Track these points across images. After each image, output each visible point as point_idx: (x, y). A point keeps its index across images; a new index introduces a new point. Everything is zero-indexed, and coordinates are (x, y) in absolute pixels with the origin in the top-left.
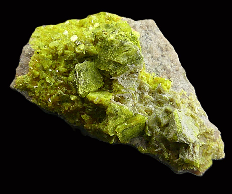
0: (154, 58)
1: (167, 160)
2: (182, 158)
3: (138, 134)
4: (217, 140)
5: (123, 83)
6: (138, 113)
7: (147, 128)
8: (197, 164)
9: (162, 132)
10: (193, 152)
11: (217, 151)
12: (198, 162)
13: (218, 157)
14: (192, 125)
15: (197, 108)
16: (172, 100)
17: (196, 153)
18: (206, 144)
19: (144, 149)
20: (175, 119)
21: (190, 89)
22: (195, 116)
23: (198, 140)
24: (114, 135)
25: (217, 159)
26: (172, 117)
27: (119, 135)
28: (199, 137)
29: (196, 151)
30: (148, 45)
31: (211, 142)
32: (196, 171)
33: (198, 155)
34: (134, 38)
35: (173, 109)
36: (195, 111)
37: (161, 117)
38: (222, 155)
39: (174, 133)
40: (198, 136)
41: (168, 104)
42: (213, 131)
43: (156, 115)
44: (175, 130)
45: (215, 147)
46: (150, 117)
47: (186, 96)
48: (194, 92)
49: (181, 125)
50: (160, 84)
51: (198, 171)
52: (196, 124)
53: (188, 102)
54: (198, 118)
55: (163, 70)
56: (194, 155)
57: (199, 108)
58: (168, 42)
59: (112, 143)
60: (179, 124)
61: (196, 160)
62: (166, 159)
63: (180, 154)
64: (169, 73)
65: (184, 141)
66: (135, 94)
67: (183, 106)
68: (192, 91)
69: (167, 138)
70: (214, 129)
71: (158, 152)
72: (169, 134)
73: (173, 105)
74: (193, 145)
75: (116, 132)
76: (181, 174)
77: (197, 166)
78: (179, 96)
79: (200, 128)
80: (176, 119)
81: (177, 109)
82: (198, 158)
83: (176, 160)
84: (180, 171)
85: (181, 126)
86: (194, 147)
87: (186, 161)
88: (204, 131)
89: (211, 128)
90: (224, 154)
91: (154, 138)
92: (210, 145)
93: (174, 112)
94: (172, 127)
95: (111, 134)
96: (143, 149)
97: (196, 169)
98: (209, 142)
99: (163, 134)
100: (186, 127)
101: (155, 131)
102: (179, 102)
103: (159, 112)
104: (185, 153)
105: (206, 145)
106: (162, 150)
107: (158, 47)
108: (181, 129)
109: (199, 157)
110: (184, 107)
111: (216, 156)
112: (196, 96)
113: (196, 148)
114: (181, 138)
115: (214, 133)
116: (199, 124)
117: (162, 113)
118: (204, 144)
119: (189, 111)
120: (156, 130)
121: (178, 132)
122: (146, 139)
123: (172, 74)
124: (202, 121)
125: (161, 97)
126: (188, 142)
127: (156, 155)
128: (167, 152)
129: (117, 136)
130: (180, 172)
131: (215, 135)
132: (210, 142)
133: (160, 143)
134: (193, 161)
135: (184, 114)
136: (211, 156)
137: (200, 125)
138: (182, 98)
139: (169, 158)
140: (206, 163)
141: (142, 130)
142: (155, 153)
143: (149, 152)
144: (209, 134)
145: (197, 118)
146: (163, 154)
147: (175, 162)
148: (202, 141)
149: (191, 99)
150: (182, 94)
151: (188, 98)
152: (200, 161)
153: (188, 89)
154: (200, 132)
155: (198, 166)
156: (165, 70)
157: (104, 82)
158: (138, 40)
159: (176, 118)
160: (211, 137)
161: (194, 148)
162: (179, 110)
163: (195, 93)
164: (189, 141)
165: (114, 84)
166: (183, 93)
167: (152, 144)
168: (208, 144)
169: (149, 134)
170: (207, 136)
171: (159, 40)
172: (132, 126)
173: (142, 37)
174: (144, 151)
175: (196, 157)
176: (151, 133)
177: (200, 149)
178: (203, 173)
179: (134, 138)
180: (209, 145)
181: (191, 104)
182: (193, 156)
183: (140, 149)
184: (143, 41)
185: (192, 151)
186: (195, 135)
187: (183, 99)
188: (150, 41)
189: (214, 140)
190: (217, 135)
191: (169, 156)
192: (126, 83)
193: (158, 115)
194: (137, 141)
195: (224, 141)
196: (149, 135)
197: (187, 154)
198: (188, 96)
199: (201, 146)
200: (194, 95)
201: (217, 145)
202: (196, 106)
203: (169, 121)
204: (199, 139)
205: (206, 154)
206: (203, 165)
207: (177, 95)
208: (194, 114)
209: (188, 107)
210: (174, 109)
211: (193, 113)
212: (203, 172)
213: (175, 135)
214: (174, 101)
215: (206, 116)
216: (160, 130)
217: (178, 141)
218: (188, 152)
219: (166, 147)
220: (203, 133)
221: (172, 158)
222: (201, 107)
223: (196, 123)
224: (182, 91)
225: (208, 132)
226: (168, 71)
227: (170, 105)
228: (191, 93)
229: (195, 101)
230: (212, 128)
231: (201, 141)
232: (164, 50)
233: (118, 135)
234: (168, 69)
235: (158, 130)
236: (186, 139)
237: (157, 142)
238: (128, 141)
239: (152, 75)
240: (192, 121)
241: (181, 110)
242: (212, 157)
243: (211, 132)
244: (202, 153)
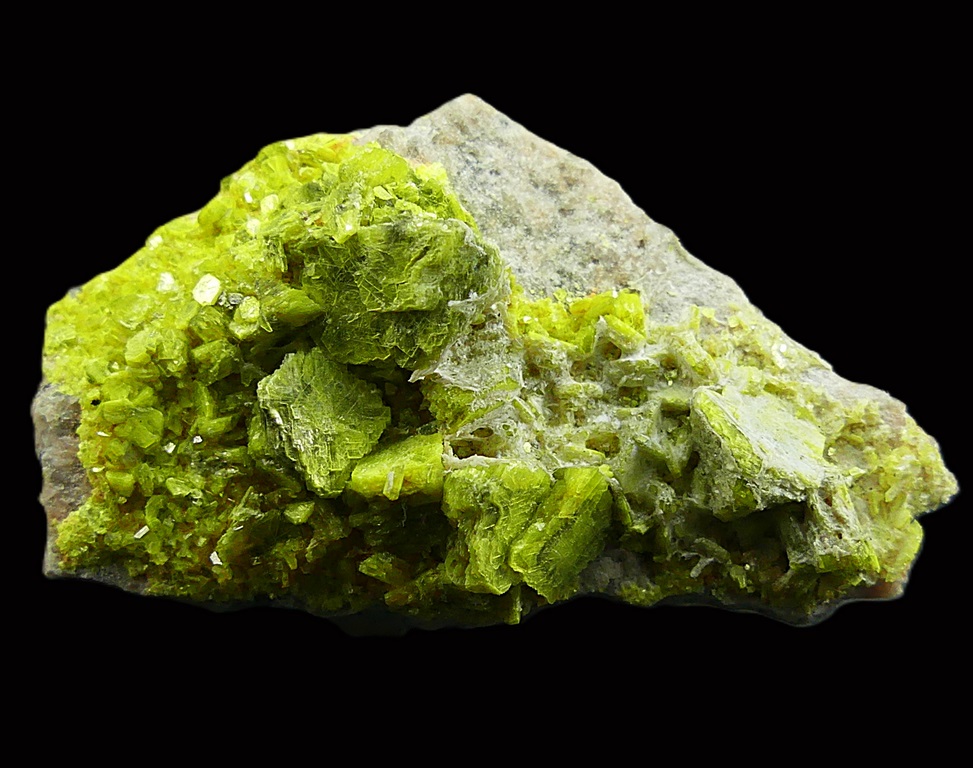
0: (535, 233)
1: (750, 590)
2: (804, 561)
3: (601, 543)
4: (903, 438)
5: (462, 376)
6: (569, 465)
7: (625, 504)
8: (869, 559)
9: (685, 497)
10: (834, 522)
11: (921, 479)
12: (867, 550)
13: (935, 499)
14: (786, 424)
15: (779, 351)
16: (670, 364)
17: (848, 521)
18: (869, 470)
19: (648, 589)
20: (713, 427)
21: (721, 293)
22: (780, 383)
23: (834, 468)
24: (512, 587)
25: (934, 509)
26: (700, 424)
27: (533, 578)
28: (830, 454)
29: (842, 512)
30: (493, 195)
31: (884, 453)
32: (873, 587)
33: (858, 522)
34: (429, 192)
35: (691, 392)
36: (773, 364)
37: (656, 442)
38: (948, 486)
39: (733, 483)
40: (826, 452)
41: (664, 385)
42: (875, 411)
43: (638, 443)
44: (730, 467)
45: (908, 466)
46: (616, 462)
47: (716, 325)
48: (740, 297)
49: (747, 439)
50: (602, 319)
51: (882, 584)
52: (798, 413)
53: (733, 343)
54: (795, 385)
55: (591, 265)
56: (844, 530)
57: (783, 348)
58: (563, 153)
59: (518, 619)
60: (738, 438)
61: (857, 545)
62: (745, 588)
63: (789, 549)
64: (616, 264)
65: (782, 497)
66: (526, 400)
67: (722, 367)
68: (730, 298)
69: (715, 512)
70: (874, 401)
71: (705, 578)
72: (717, 492)
73: (684, 376)
74: (821, 495)
75: (518, 573)
76: (820, 620)
77: (871, 566)
78: (690, 338)
79: (819, 420)
80: (717, 426)
81: (705, 385)
82: (862, 538)
83: (785, 580)
84: (816, 613)
85: (746, 446)
86: (829, 501)
87: (822, 566)
88: (842, 424)
89: (860, 401)
90: (950, 478)
91: (666, 534)
92: (885, 468)
93: (698, 402)
94: (714, 461)
95: (501, 588)
96: (641, 592)
97: (873, 578)
98: (875, 457)
99: (692, 502)
100: (768, 438)
101: (657, 502)
102: (703, 358)
103: (642, 428)
104: (805, 536)
105: (869, 474)
106: (714, 564)
107: (533, 188)
108: (753, 454)
109: (866, 532)
110: (729, 368)
111: (925, 496)
112: (752, 308)
113: (838, 501)
114: (767, 489)
115: (882, 417)
116: (810, 407)
117: (654, 426)
118: (863, 472)
119: (755, 375)
120: (661, 498)
121: (748, 472)
122: (638, 547)
123: (628, 265)
124: (819, 391)
125: (627, 369)
126: (798, 493)
127: (698, 591)
128: (734, 563)
129: (525, 586)
130: (819, 616)
131: (888, 422)
132: (882, 455)
133: (697, 541)
134: (849, 554)
135: (739, 396)
136: (906, 505)
137: (816, 407)
138: (706, 337)
139: (753, 581)
140: (898, 542)
141: (607, 524)
142: (692, 586)
143: (669, 593)
144: (863, 428)
145: (792, 388)
146: (725, 575)
147: (784, 588)
148: (848, 465)
149: (740, 327)
150: (699, 323)
151: (727, 330)
152: (874, 544)
153: (712, 294)
154: (828, 435)
155: (877, 565)
156: (595, 261)
157: (387, 405)
158: (448, 192)
159: (716, 423)
160: (876, 434)
161: (830, 505)
162: (713, 390)
163: (745, 299)
164: (803, 488)
165: (433, 396)
166: (699, 317)
167: (668, 558)
168: (876, 467)
169: (640, 524)
170: (859, 437)
171: (523, 158)
172: (566, 524)
173: (459, 173)
174: (646, 595)
175: (851, 535)
176: (647, 518)
177: (853, 500)
178: (903, 584)
179: (590, 562)
180: (880, 470)
181: (747, 345)
182: (840, 537)
183: (630, 596)
184: (467, 189)
185: (827, 518)
186: (813, 455)
187: (712, 341)
188: (493, 179)
189: (894, 443)
190: (895, 420)
191: (749, 575)
192: (471, 372)
193: (643, 439)
194: (608, 572)
195: (929, 431)
196: (640, 527)
197: (815, 538)
198: (725, 319)
199: (852, 487)
200: (746, 306)
201: (910, 457)
202: (769, 344)
203: (695, 444)
204: (835, 463)
205: (886, 507)
206: (890, 551)
207: (681, 335)
208: (775, 378)
209: (741, 362)
210: (695, 391)
211: (771, 376)
212: (905, 580)
213: (739, 486)
214: (679, 362)
215: (823, 366)
216: (673, 491)
217: (761, 506)
218: (815, 529)
219: (723, 547)
220: (839, 435)
221: (763, 578)
222: (789, 340)
223: (797, 407)
224: (696, 314)
225: (857, 421)
226: (607, 259)
227: (670, 383)
228: (732, 304)
229: (760, 327)
230: (864, 403)
231: (846, 466)
232: (561, 189)
233: (526, 579)
234: (605, 251)
235: (666, 494)
236: (788, 485)
237: (682, 543)
238: (572, 586)
239: (556, 300)
240: (779, 406)
241: (722, 382)
242: (912, 507)
243: (868, 417)
244: (869, 510)
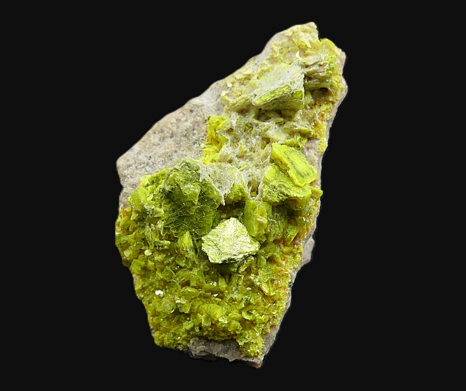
0: (177, 149)
3: (300, 154)
4: (290, 35)
5: (227, 186)
6: (269, 157)
7: (289, 141)
10: (315, 66)
14: (274, 75)
20: (269, 100)
21: (217, 88)
22: (258, 74)
23: (295, 62)
25: (318, 32)
26: (267, 105)
29: (312, 62)
30: (159, 161)
32: (341, 61)
34: (153, 183)
35: (253, 106)
36: (250, 75)
37: (268, 124)
38: (311, 25)
39: (292, 98)
40: (288, 64)
41: (247, 116)
42: (277, 43)
43: (267, 130)
44: (286, 97)
46: (272, 140)
47: (229, 92)
48: (221, 82)
49: (277, 88)
50: (217, 132)
52: (271, 70)
53: (238, 87)
55: (195, 132)
56: (319, 63)
58: (150, 132)
59: (322, 190)
60: (276, 91)
64: (197, 122)
66: (240, 167)
73: (246, 108)
74: (304, 68)
80: (269, 98)
81: (252, 100)
82: (324, 58)
85: (279, 89)
89: (272, 47)
93: (258, 104)
95: (310, 192)
97: (338, 60)
100: (278, 82)
101: (291, 129)
102: (241, 98)
103: (262, 127)
104: (317, 78)
107: (159, 146)
108: (283, 87)
111: (312, 34)
113: (308, 63)
114: (297, 87)
115: (280, 41)
116: (269, 65)
117: (262, 123)
118: (298, 53)
119: (252, 82)
121: (289, 91)
123: (198, 118)
124: (264, 61)
125: (238, 127)
126: (302, 76)
127: (326, 124)
131: (282, 39)
132: (294, 45)
134: (328, 64)
138: (233, 97)
140: (327, 48)
141: (294, 149)
145: (260, 70)
149: (233, 83)
151: (232, 88)
152: (326, 54)
153: (217, 91)
155: (334, 57)
156: (194, 130)
157: (229, 218)
158: (155, 174)
161: (309, 66)
162: (254, 98)
164: (300, 74)
165: (232, 198)
166: (225, 96)
170: (285, 51)
171: (147, 146)
173: (147, 171)
174: (324, 143)
175: (321, 61)
176: (295, 135)
178: (342, 52)
179: (307, 160)
181: (240, 82)
182: (321, 65)
183: (322, 149)
184: (154, 170)
185: (313, 68)
186: (288, 68)
187: (235, 95)
188: (153, 159)
189: (290, 39)
192: (226, 183)
194: (311, 155)
196: (298, 138)
197: (319, 75)
198: (228, 88)
200: (225, 80)
202: (242, 74)
203: (273, 110)
205: (313, 49)
206: (329, 51)
207: (230, 105)
210: (253, 104)
211: (254, 76)
213: (294, 95)
214: (241, 108)
217: (303, 90)
218: (316, 74)
226: (194, 126)
228: (223, 85)
231: (295, 58)
232: (163, 135)
233: (308, 182)
234: (191, 125)
239: (205, 148)
240: (266, 77)
241: (252, 94)
